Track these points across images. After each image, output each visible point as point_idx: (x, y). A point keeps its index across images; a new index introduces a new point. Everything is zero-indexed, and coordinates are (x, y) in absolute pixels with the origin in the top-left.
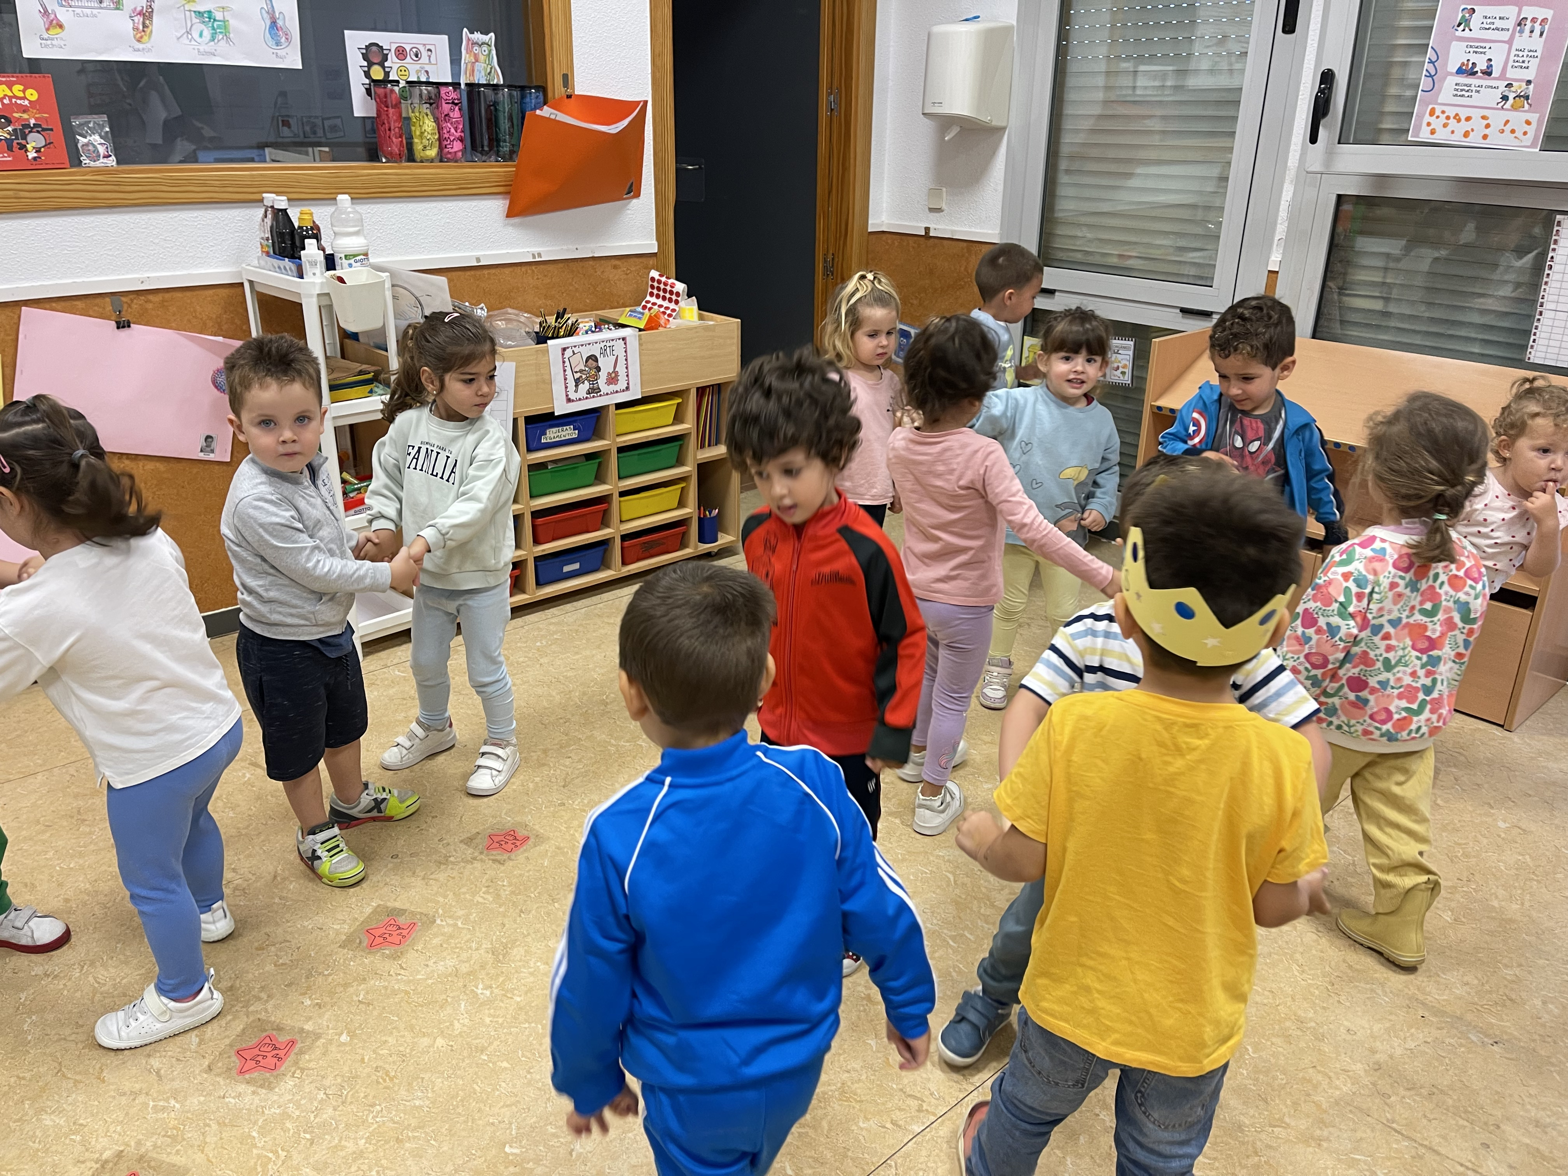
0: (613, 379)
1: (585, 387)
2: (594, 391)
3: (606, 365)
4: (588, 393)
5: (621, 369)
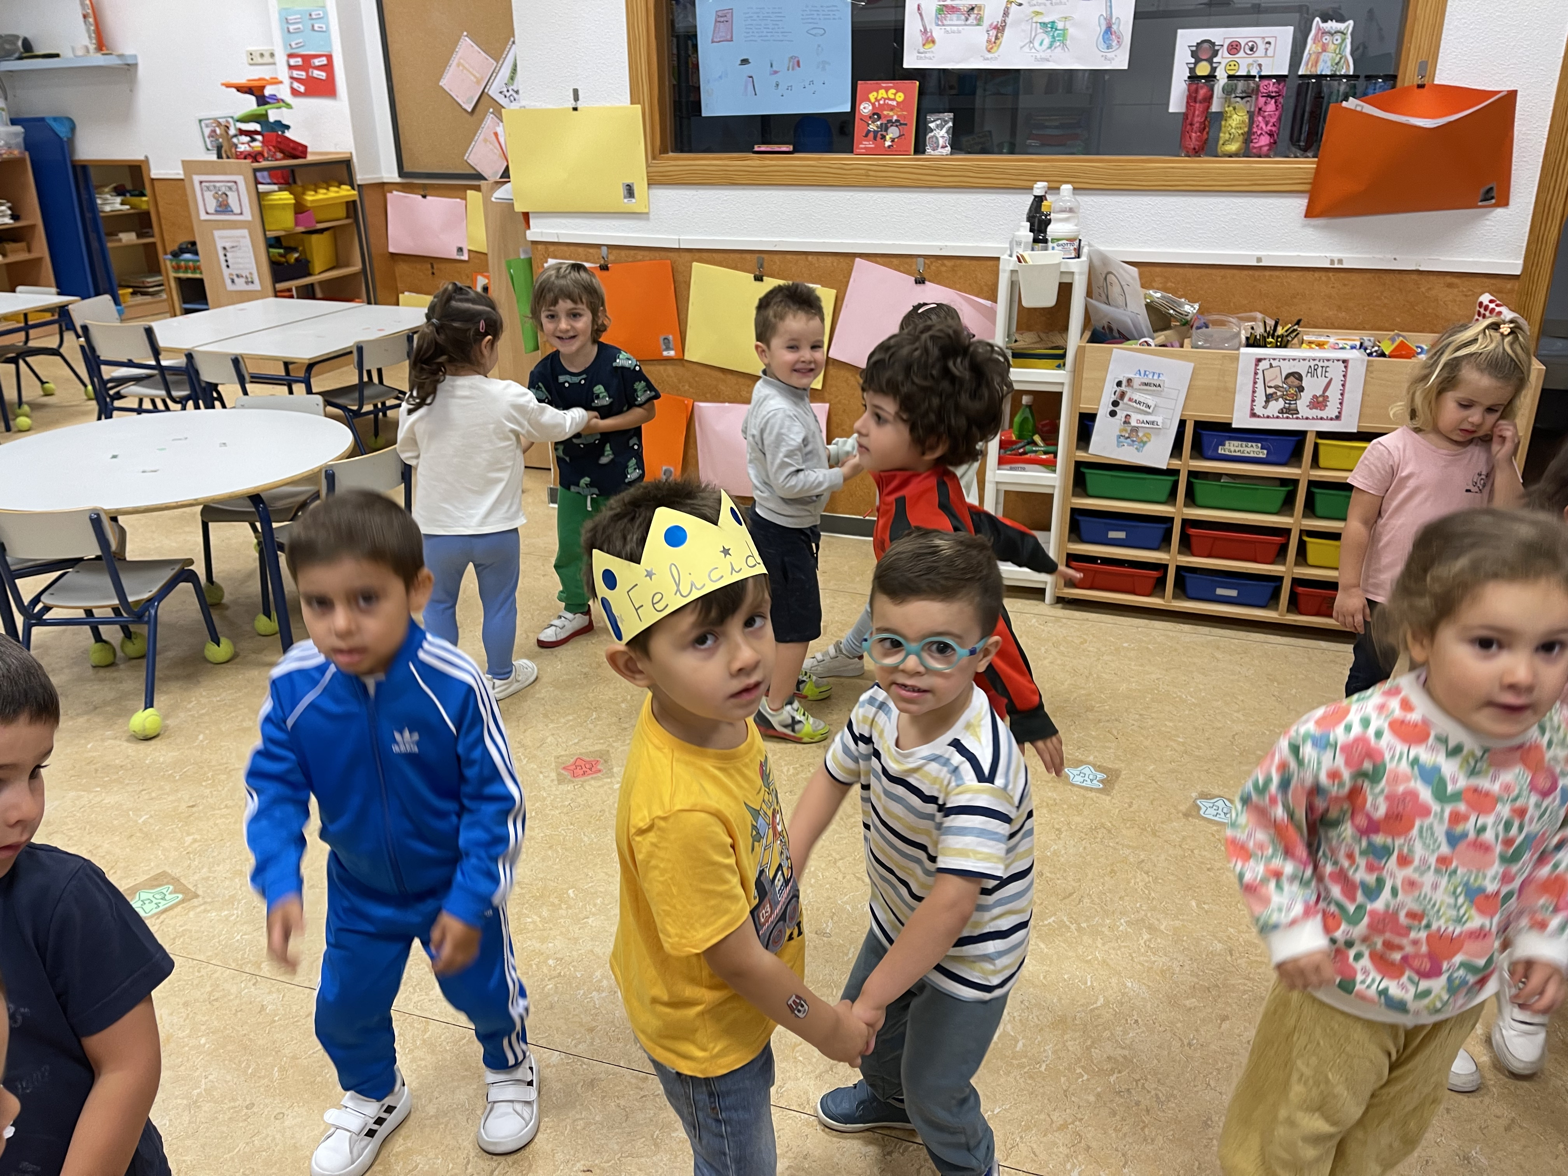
0: (1319, 403)
1: (1276, 406)
2: (1290, 411)
3: (1312, 387)
4: (1281, 411)
5: (1333, 394)
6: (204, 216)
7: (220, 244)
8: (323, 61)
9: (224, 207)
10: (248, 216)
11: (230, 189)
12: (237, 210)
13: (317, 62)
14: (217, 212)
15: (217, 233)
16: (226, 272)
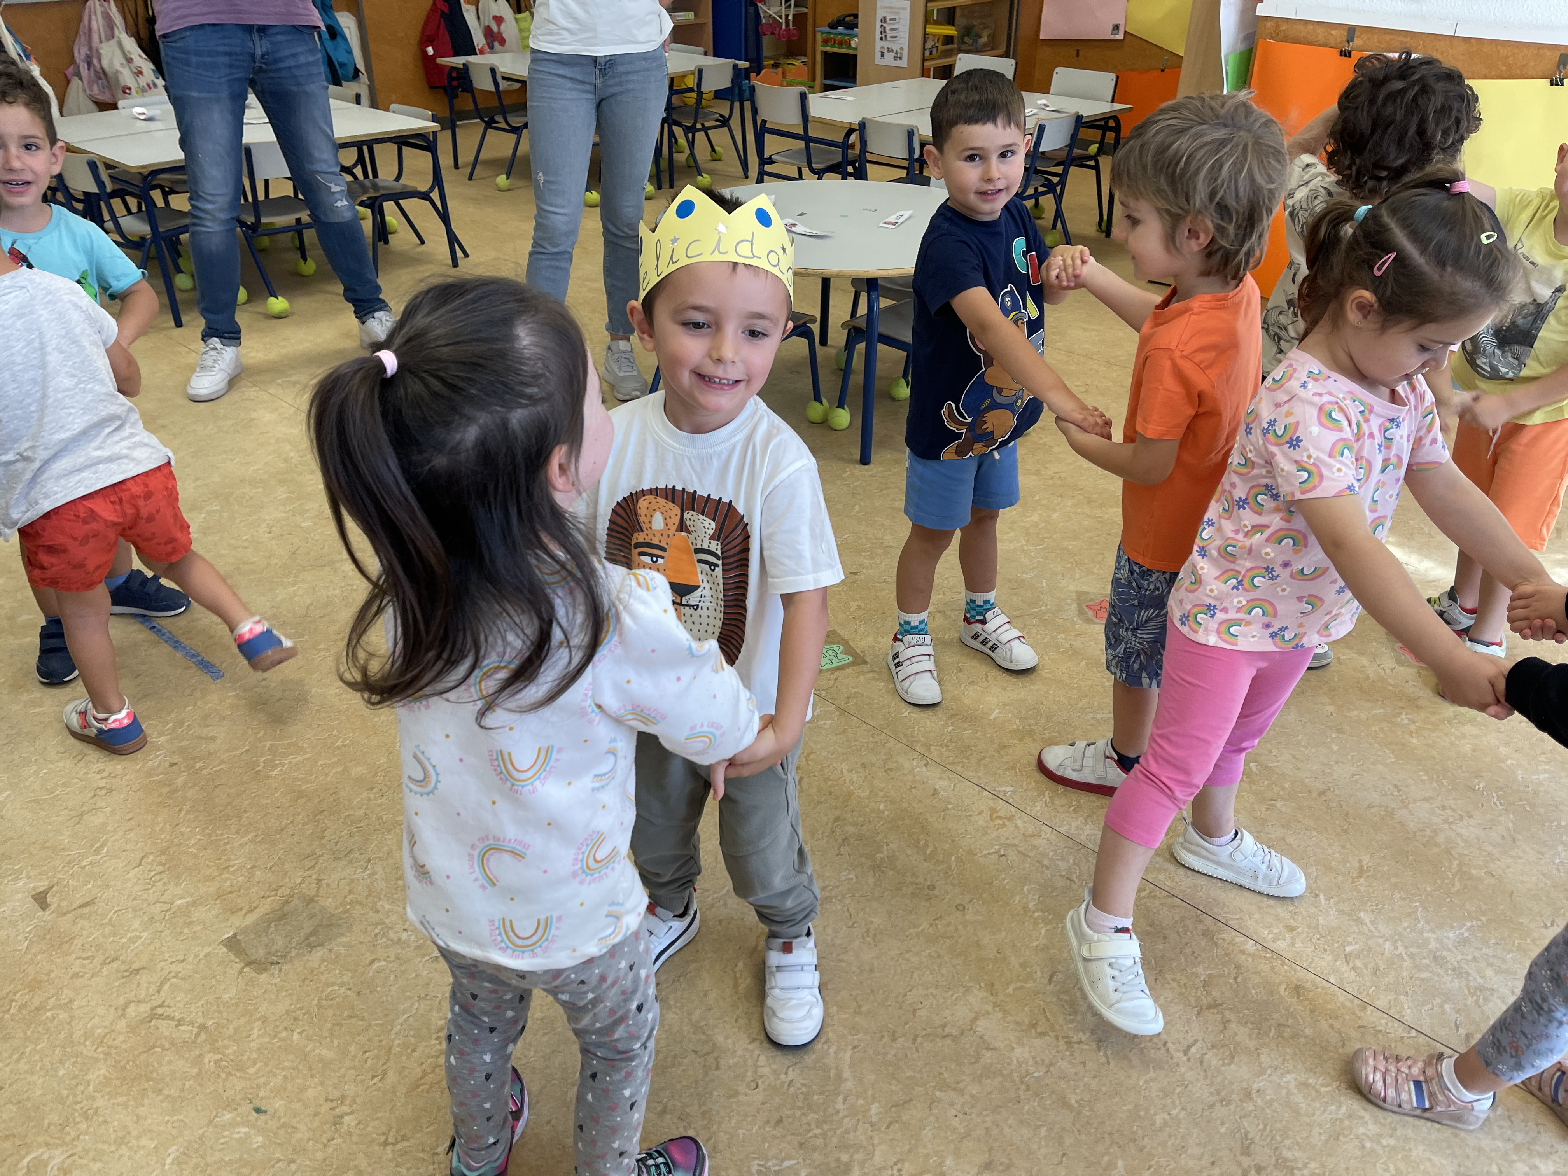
7: (880, 15)
16: (879, 44)
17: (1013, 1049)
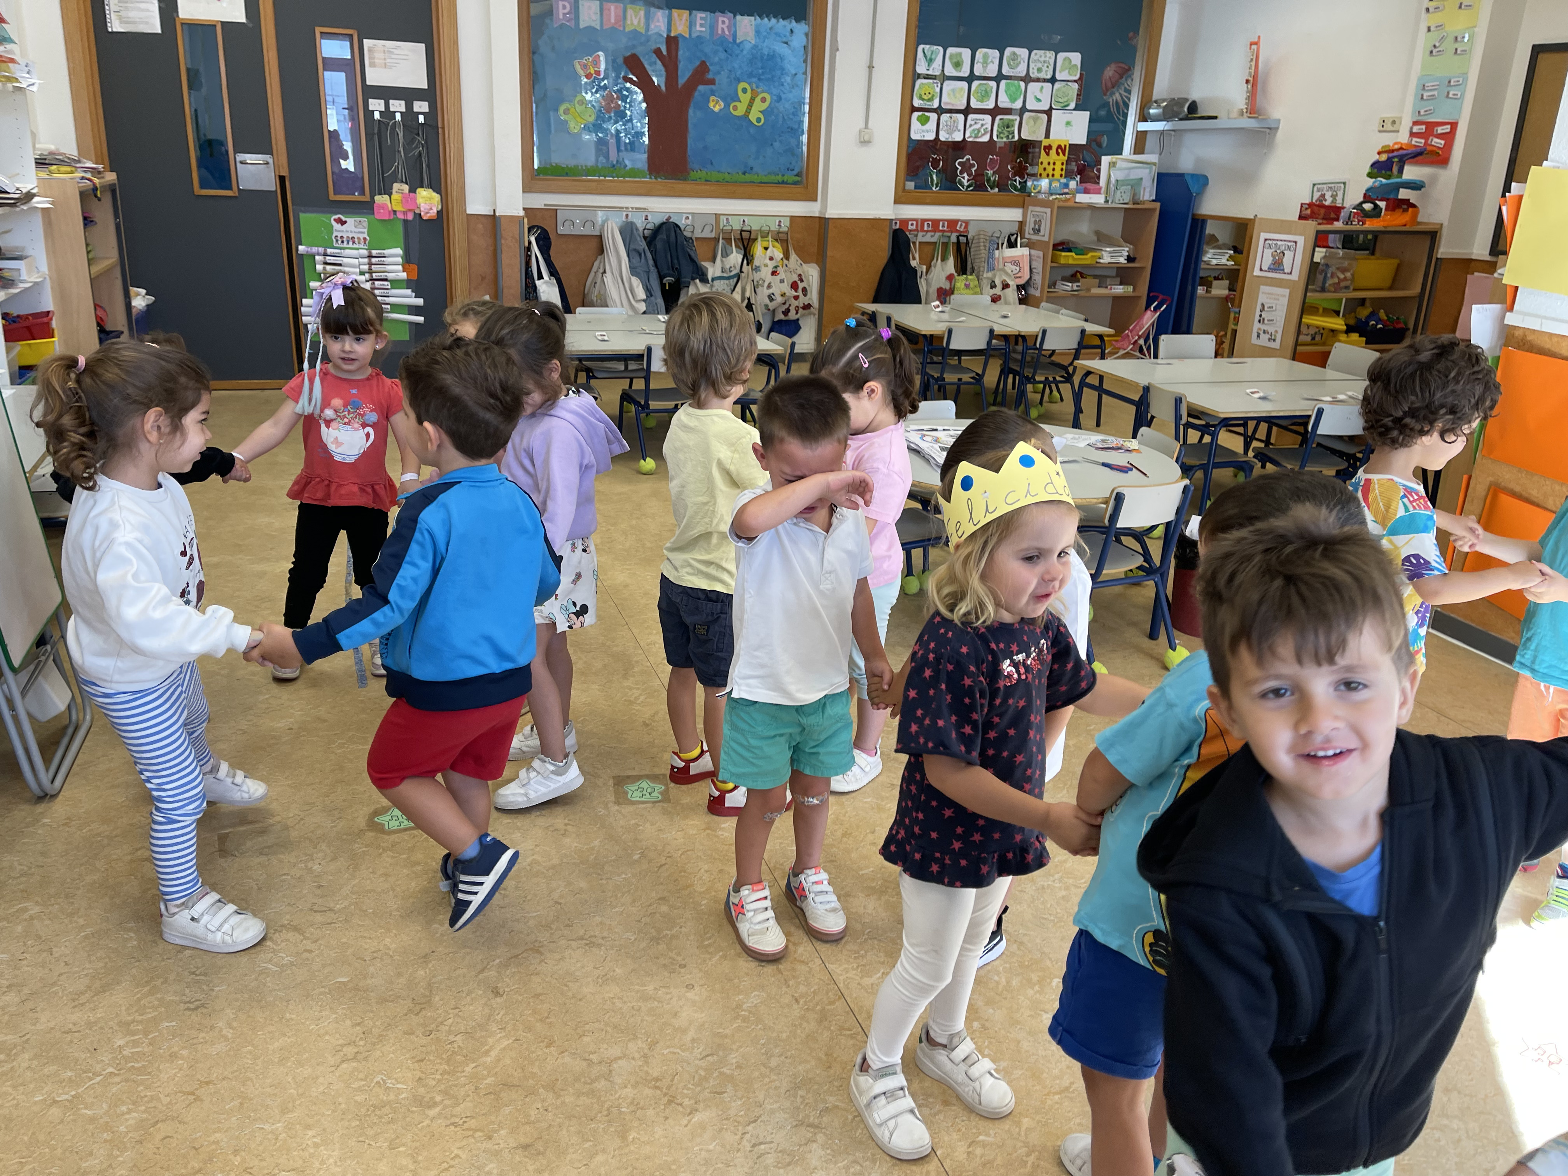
6: (1257, 272)
7: (1262, 299)
8: (1447, 129)
9: (1277, 265)
10: (1295, 276)
11: (1289, 248)
12: (1287, 270)
13: (1440, 130)
14: (1270, 269)
15: (1263, 288)
16: (1257, 326)
17: (626, 1087)
